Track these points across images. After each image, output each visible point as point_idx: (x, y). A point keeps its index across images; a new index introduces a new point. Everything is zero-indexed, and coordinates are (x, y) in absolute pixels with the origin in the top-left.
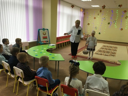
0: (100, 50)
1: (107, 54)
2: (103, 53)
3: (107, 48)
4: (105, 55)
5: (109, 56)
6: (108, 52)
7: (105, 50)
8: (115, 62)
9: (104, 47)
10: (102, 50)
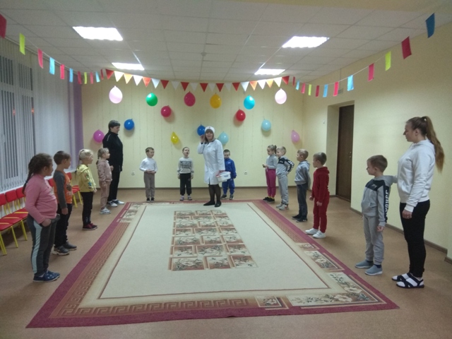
1: (218, 260)
2: (200, 257)
3: (195, 222)
4: (217, 266)
5: (233, 269)
6: (214, 245)
7: (198, 236)
8: (279, 299)
10: (183, 236)
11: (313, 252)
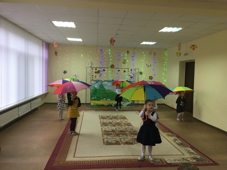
0: (105, 131)
1: (127, 140)
2: (118, 139)
3: (111, 121)
4: (127, 143)
5: (135, 145)
6: (123, 133)
7: (114, 128)
9: (105, 121)
10: (106, 128)
11: (174, 137)
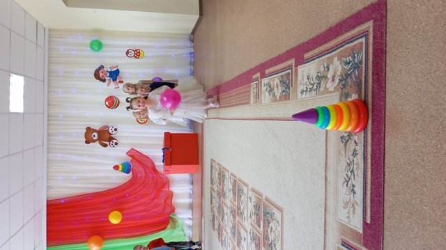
11: (264, 88)
